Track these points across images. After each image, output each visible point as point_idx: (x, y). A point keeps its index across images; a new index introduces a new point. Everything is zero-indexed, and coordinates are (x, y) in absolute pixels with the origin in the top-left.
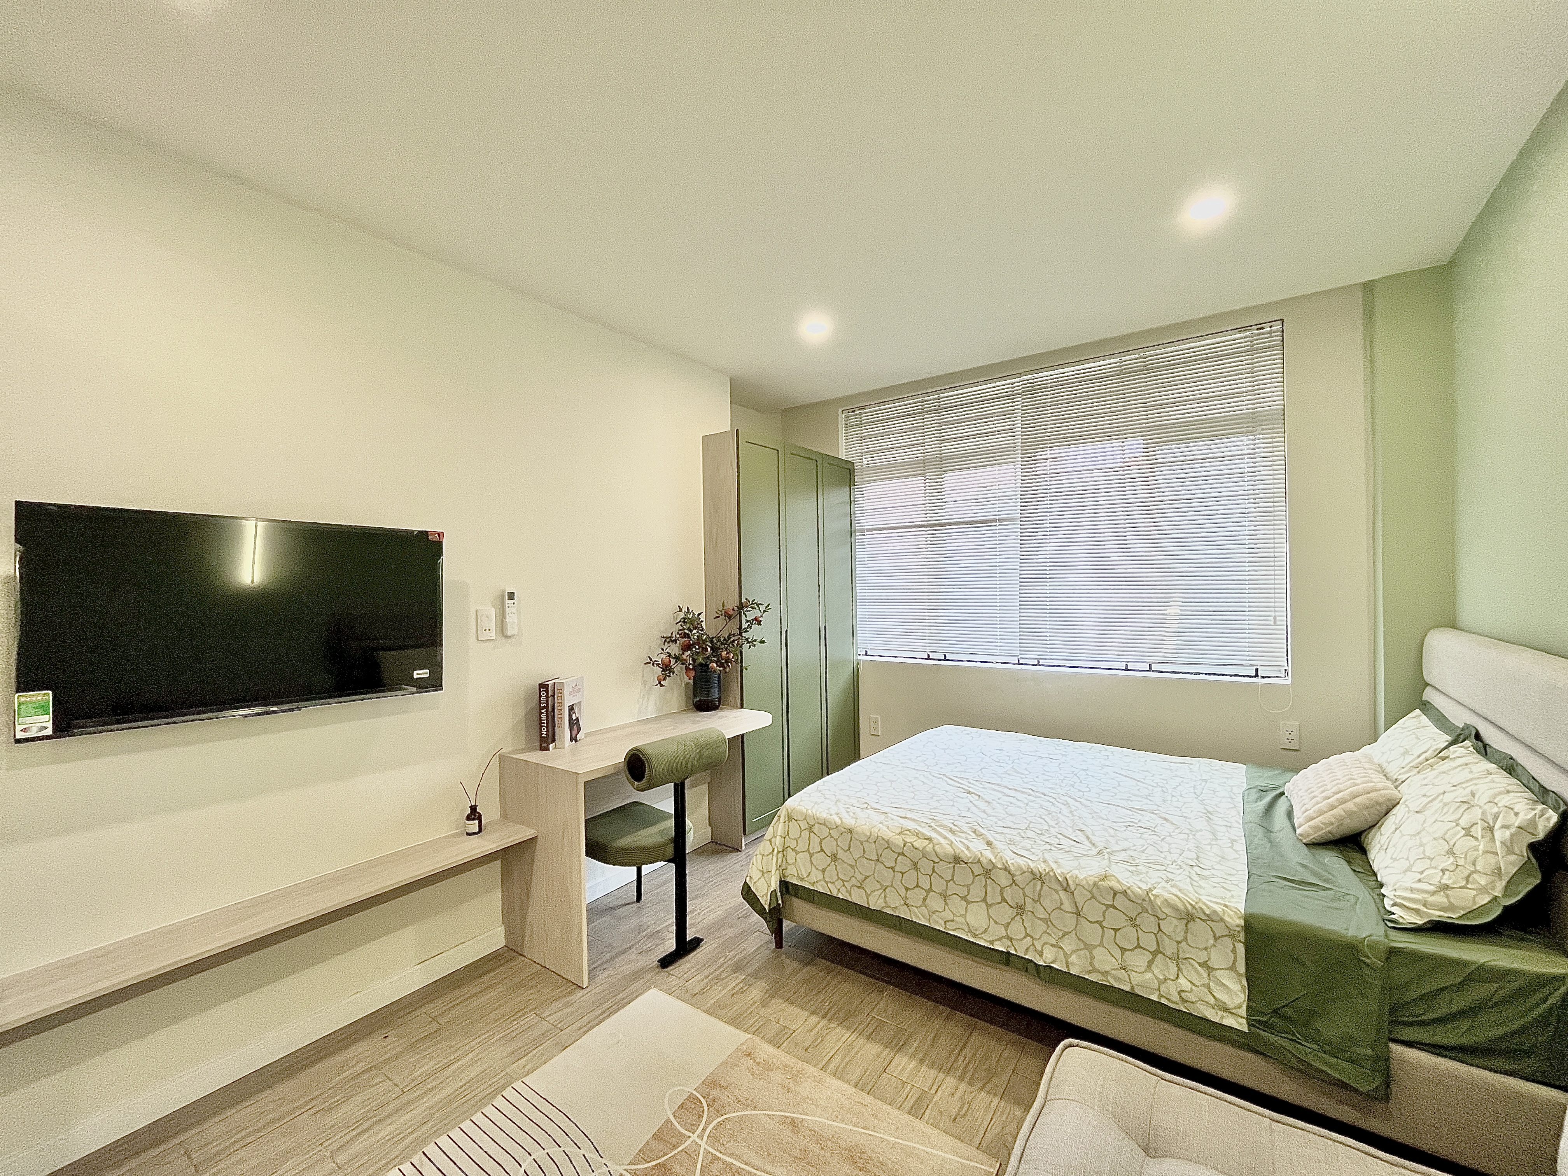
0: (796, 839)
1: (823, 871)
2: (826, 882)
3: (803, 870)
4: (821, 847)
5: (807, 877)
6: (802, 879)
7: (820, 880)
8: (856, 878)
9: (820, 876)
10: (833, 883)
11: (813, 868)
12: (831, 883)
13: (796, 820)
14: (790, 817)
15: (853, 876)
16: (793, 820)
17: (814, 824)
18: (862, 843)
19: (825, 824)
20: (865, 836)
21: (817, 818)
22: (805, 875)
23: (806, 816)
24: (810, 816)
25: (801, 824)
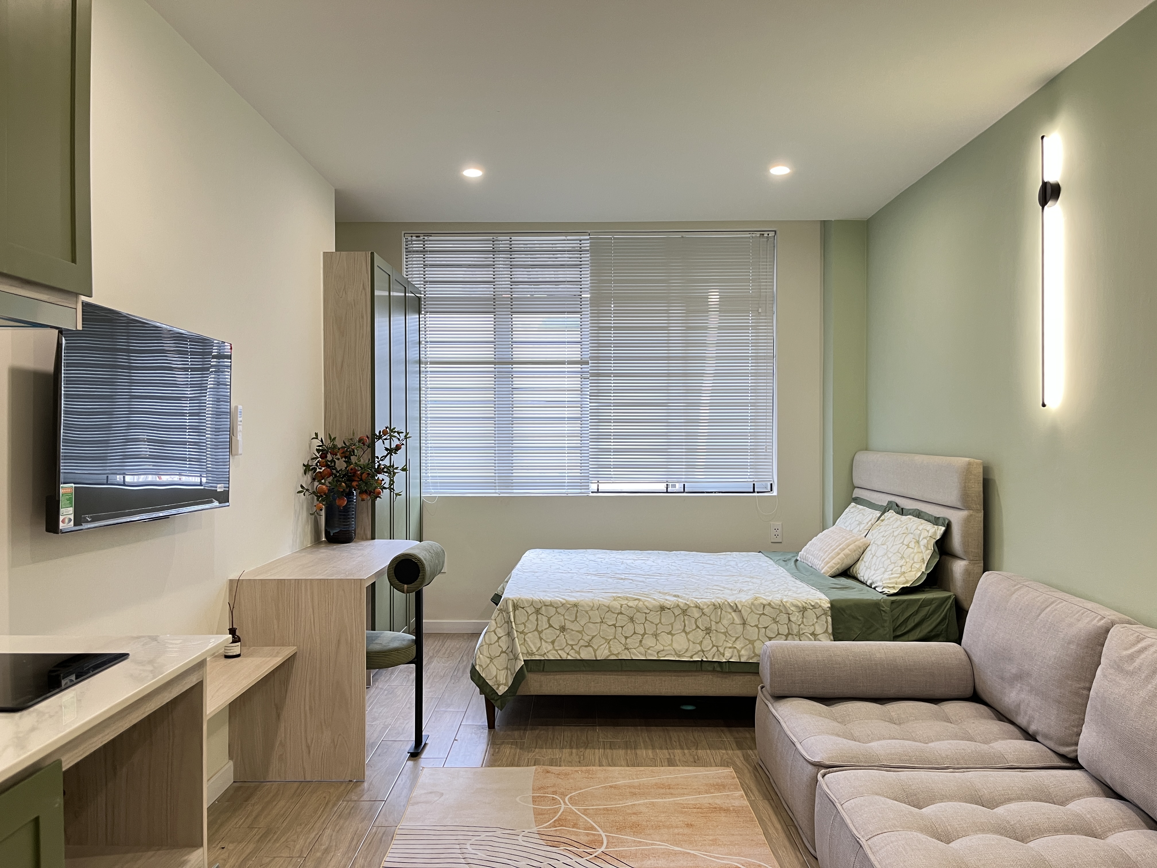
0: (523, 623)
1: (553, 642)
2: (557, 651)
3: (532, 646)
4: (549, 624)
5: (537, 651)
6: (533, 654)
7: (550, 650)
8: (584, 640)
9: (550, 647)
10: (563, 649)
11: (543, 643)
12: (560, 649)
13: (523, 608)
14: (516, 607)
15: (581, 639)
16: (520, 608)
17: (542, 607)
18: (587, 612)
19: (551, 605)
20: (589, 606)
21: (543, 602)
22: (534, 650)
23: (532, 602)
24: (536, 602)
25: (528, 610)
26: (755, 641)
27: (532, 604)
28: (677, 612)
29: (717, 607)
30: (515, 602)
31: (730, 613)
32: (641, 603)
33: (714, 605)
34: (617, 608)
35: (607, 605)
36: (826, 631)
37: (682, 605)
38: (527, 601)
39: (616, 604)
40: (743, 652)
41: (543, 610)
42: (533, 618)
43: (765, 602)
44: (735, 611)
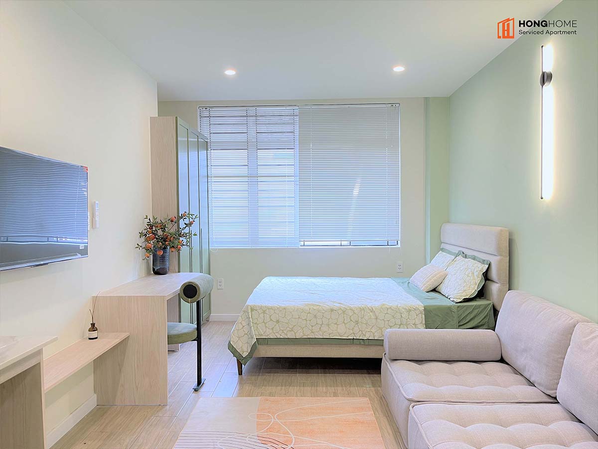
1: (272, 329)
2: (274, 333)
4: (270, 319)
7: (271, 333)
10: (278, 332)
11: (267, 329)
13: (256, 310)
14: (252, 310)
15: (288, 327)
16: (254, 310)
17: (266, 310)
18: (291, 312)
19: (272, 308)
20: (292, 309)
21: (267, 307)
22: (262, 333)
23: (261, 307)
24: (263, 307)
25: (259, 311)
26: (382, 328)
28: (340, 312)
29: (362, 309)
30: (252, 307)
31: (369, 313)
32: (320, 307)
33: (360, 308)
34: (307, 310)
35: (302, 309)
36: (421, 323)
37: (342, 309)
38: (259, 306)
40: (376, 334)
41: (267, 312)
42: (262, 315)
43: (388, 307)
44: (371, 312)
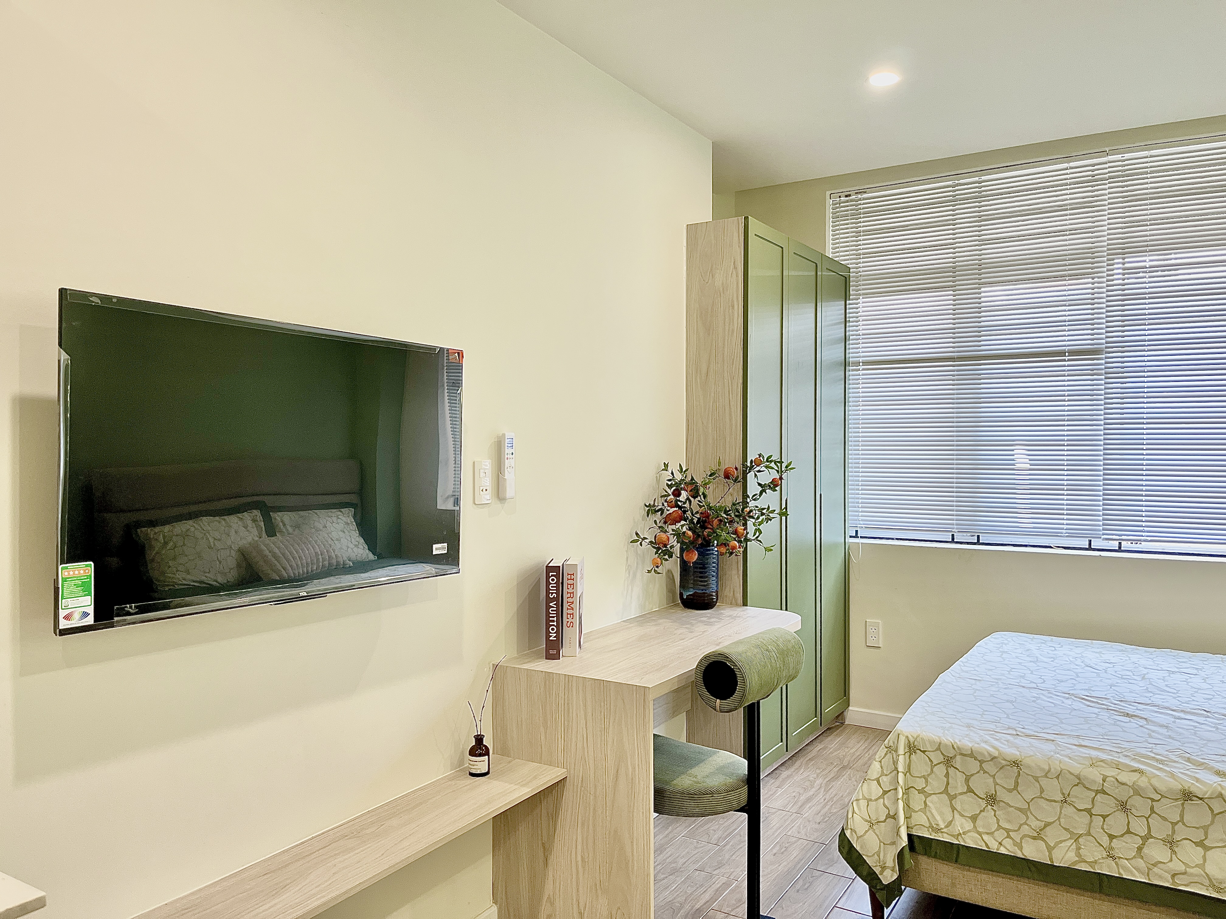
0: (924, 777)
1: (974, 818)
2: (980, 834)
3: (938, 818)
4: (968, 786)
5: (946, 827)
6: (938, 830)
7: (969, 831)
8: (1030, 826)
9: (969, 825)
10: (991, 834)
11: (957, 815)
12: (988, 834)
13: (924, 752)
14: (912, 748)
15: (1025, 823)
16: (918, 751)
17: (955, 755)
18: (1036, 779)
19: (972, 755)
20: (1042, 770)
21: (958, 748)
22: (942, 825)
23: (939, 745)
24: (946, 745)
25: (932, 755)
27: (939, 749)
30: (912, 740)
32: (1144, 779)
34: (1095, 782)
35: (1076, 772)
38: (932, 742)
39: (1094, 775)
41: (958, 761)
42: (940, 770)
